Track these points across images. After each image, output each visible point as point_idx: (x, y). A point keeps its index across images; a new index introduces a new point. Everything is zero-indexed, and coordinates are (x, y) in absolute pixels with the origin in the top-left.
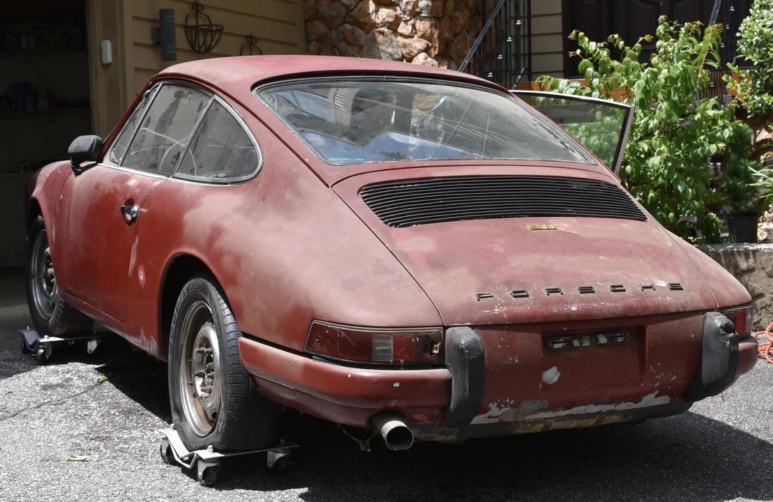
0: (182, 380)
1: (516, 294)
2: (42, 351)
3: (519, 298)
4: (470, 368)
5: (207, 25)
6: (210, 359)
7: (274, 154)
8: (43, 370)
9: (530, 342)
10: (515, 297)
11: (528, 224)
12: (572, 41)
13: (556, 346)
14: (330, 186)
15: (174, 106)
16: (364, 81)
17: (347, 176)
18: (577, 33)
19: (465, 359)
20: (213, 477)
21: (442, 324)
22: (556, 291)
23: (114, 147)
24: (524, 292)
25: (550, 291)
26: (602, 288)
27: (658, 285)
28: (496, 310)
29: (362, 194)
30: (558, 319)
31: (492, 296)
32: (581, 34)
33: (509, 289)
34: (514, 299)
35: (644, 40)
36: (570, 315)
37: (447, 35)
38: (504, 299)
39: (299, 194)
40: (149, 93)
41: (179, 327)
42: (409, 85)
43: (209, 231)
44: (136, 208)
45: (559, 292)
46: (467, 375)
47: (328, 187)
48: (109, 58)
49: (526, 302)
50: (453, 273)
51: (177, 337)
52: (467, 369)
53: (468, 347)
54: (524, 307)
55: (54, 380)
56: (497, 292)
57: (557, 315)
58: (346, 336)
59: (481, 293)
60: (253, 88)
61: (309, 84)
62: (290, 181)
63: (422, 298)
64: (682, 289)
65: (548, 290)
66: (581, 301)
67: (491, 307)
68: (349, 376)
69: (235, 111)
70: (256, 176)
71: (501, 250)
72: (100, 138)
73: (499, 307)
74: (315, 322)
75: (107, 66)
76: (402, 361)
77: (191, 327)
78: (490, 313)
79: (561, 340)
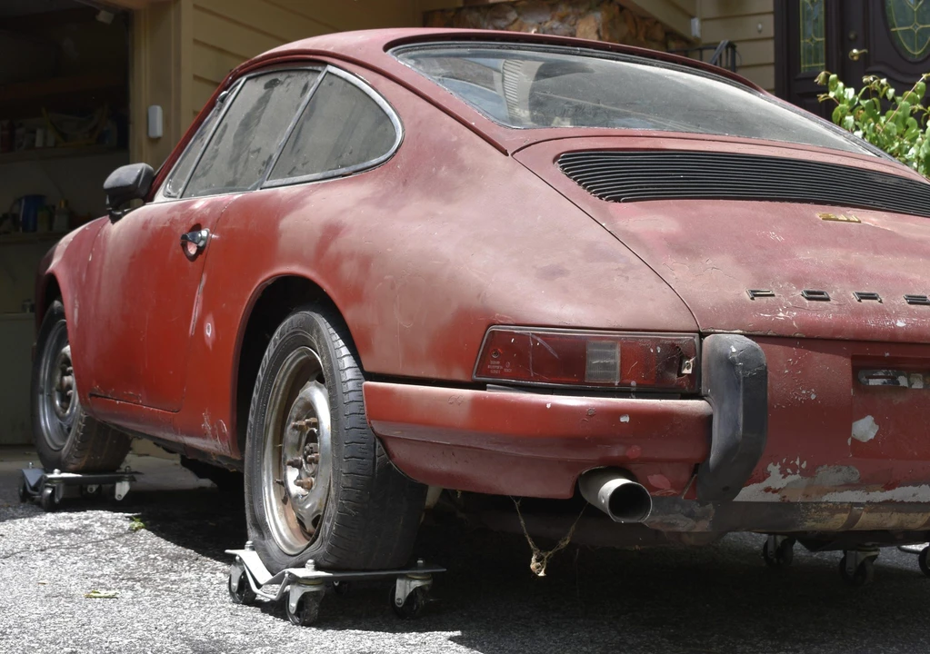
0: (265, 479)
1: (810, 296)
2: (49, 491)
3: (815, 302)
4: (746, 390)
6: (313, 438)
7: (420, 122)
8: (50, 517)
9: (834, 369)
10: (808, 299)
11: (817, 212)
12: (821, 86)
13: (873, 382)
14: (510, 154)
15: (264, 101)
17: (535, 141)
18: (827, 76)
19: (738, 377)
20: (313, 609)
21: (697, 329)
22: (872, 297)
23: (171, 177)
24: (822, 293)
25: (862, 296)
28: (781, 314)
29: (560, 163)
30: (876, 337)
31: (773, 295)
32: (833, 76)
33: (799, 288)
34: (807, 301)
36: (894, 333)
38: (792, 300)
39: (461, 169)
40: (226, 95)
41: (264, 396)
43: (319, 234)
44: (204, 233)
45: (876, 298)
46: (741, 402)
47: (507, 155)
48: (158, 129)
49: (826, 308)
50: (710, 261)
51: (261, 413)
52: (741, 391)
53: (742, 358)
54: (824, 315)
55: (66, 525)
56: (779, 290)
57: (874, 331)
58: (545, 344)
59: (755, 290)
60: (386, 48)
62: (447, 154)
63: (664, 292)
65: (859, 295)
66: (911, 314)
67: (773, 310)
68: (548, 406)
69: (360, 79)
70: (393, 155)
71: (780, 239)
72: (151, 168)
73: (784, 311)
74: (493, 328)
75: (155, 141)
76: (633, 383)
77: (283, 394)
78: (771, 318)
79: (880, 374)
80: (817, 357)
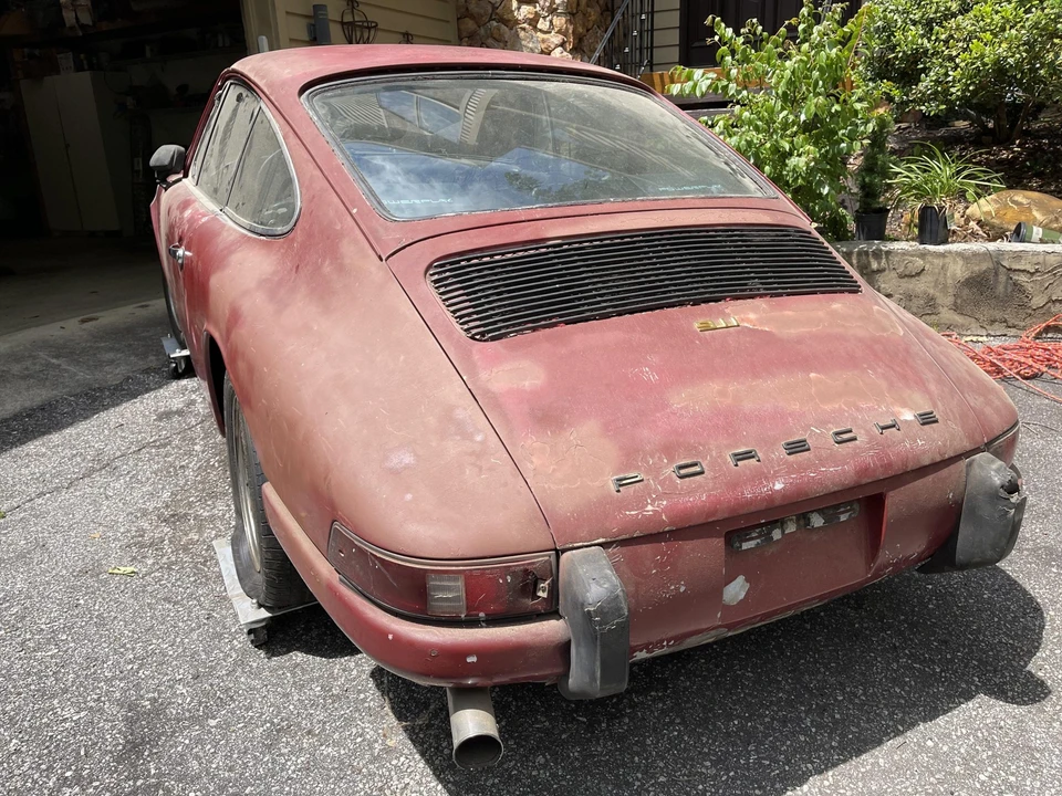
1: (683, 472)
2: (174, 365)
3: (687, 479)
4: (603, 646)
5: (363, 22)
7: (314, 196)
9: (708, 551)
10: (681, 477)
11: (694, 319)
13: (745, 546)
14: (384, 259)
15: (235, 114)
16: (462, 78)
17: (411, 241)
18: (714, 18)
19: (595, 633)
21: (553, 547)
22: (748, 455)
25: (740, 457)
26: (820, 437)
27: (902, 418)
28: (650, 508)
29: (431, 275)
30: (753, 509)
31: (642, 480)
32: (718, 19)
33: (671, 460)
34: (679, 481)
35: (790, 24)
36: (771, 498)
37: (581, 30)
38: (662, 483)
39: (341, 268)
40: (220, 96)
42: (523, 82)
43: (228, 313)
45: (753, 457)
46: (598, 658)
47: (381, 260)
49: (700, 486)
50: (575, 434)
52: (599, 647)
53: (600, 612)
54: (698, 496)
56: (649, 470)
57: (751, 503)
58: (383, 569)
59: (622, 476)
60: (302, 91)
61: (384, 85)
62: (331, 244)
63: (519, 493)
64: (936, 421)
65: (736, 455)
66: (791, 469)
67: (641, 502)
68: (390, 637)
69: (277, 126)
70: (292, 229)
71: (654, 378)
72: (183, 149)
73: (653, 500)
74: (337, 525)
76: (482, 615)
78: (637, 515)
79: (754, 535)
80: (688, 545)
